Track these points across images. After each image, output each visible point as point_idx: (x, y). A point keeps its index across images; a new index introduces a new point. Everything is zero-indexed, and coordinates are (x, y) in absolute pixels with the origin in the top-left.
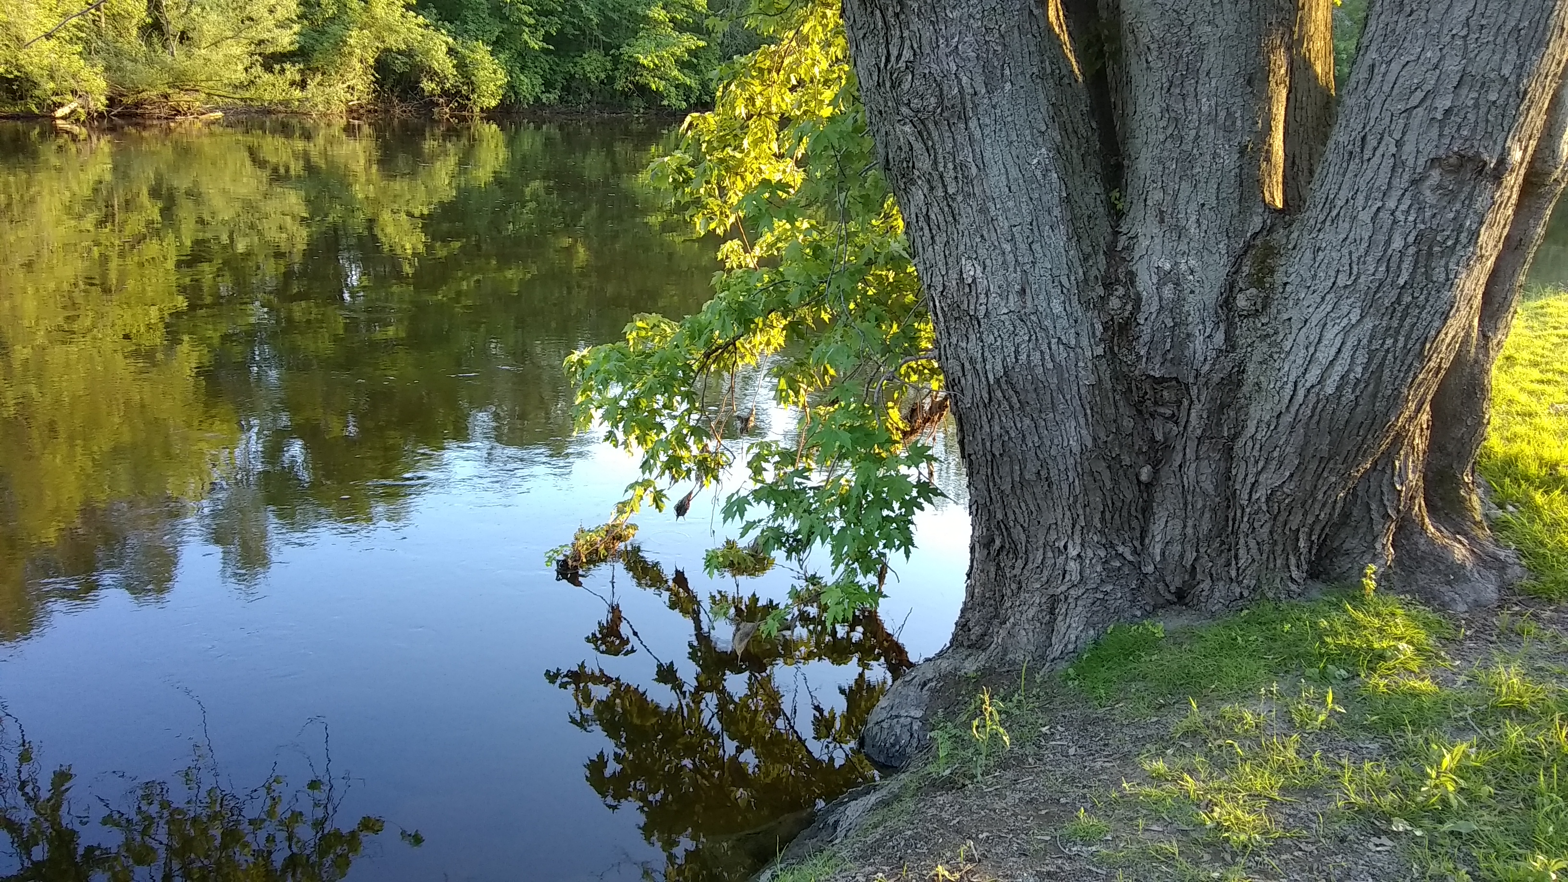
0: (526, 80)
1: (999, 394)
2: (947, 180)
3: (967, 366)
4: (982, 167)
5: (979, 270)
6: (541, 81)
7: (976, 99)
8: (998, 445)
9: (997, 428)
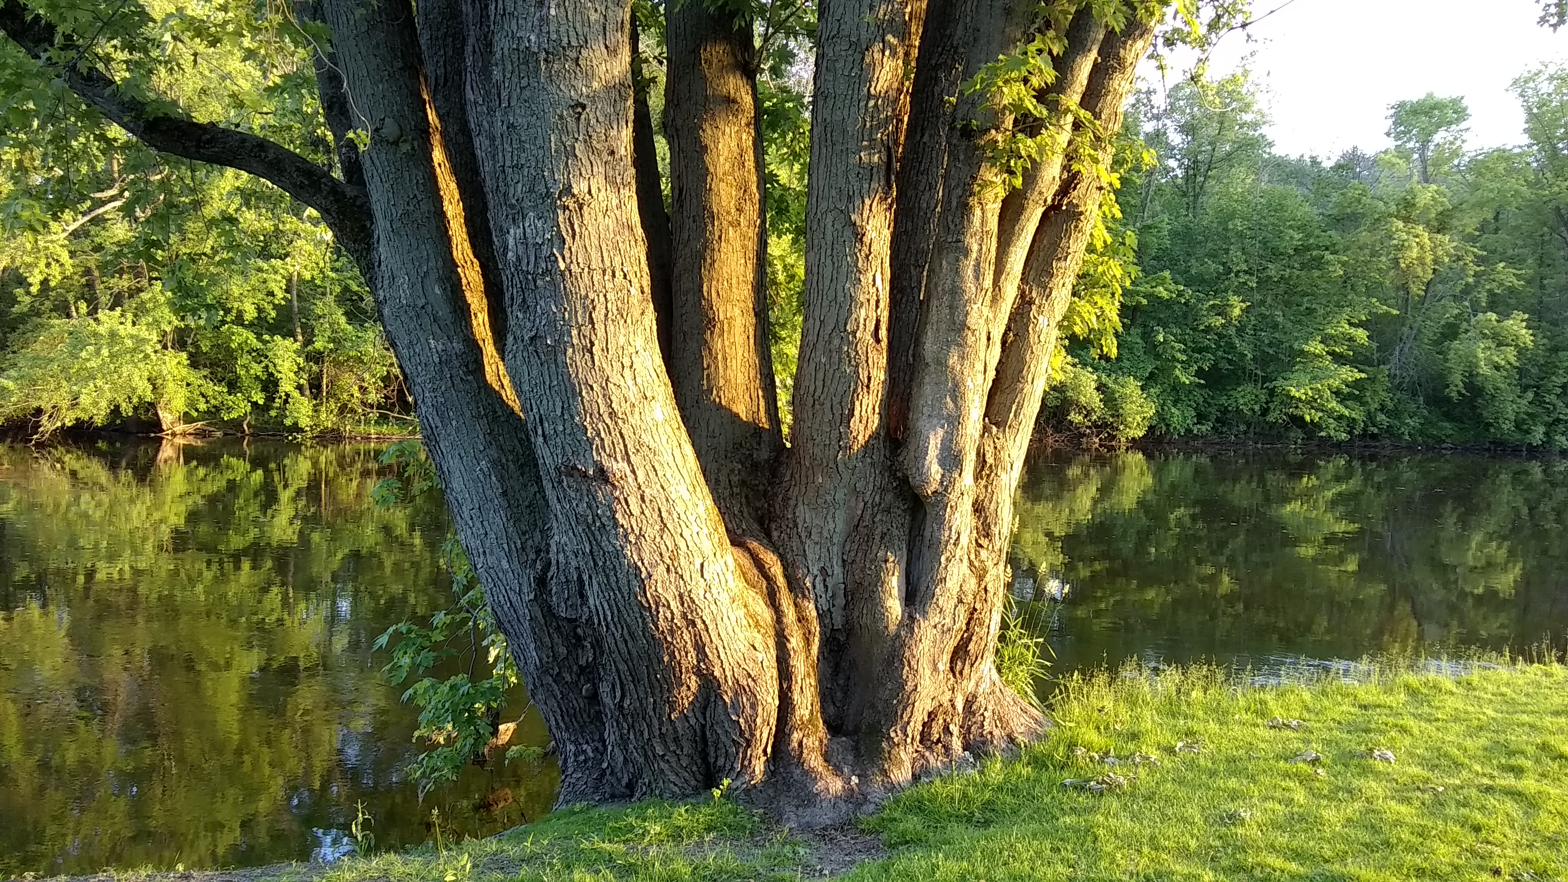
0: (1177, 412)
6: (1194, 414)
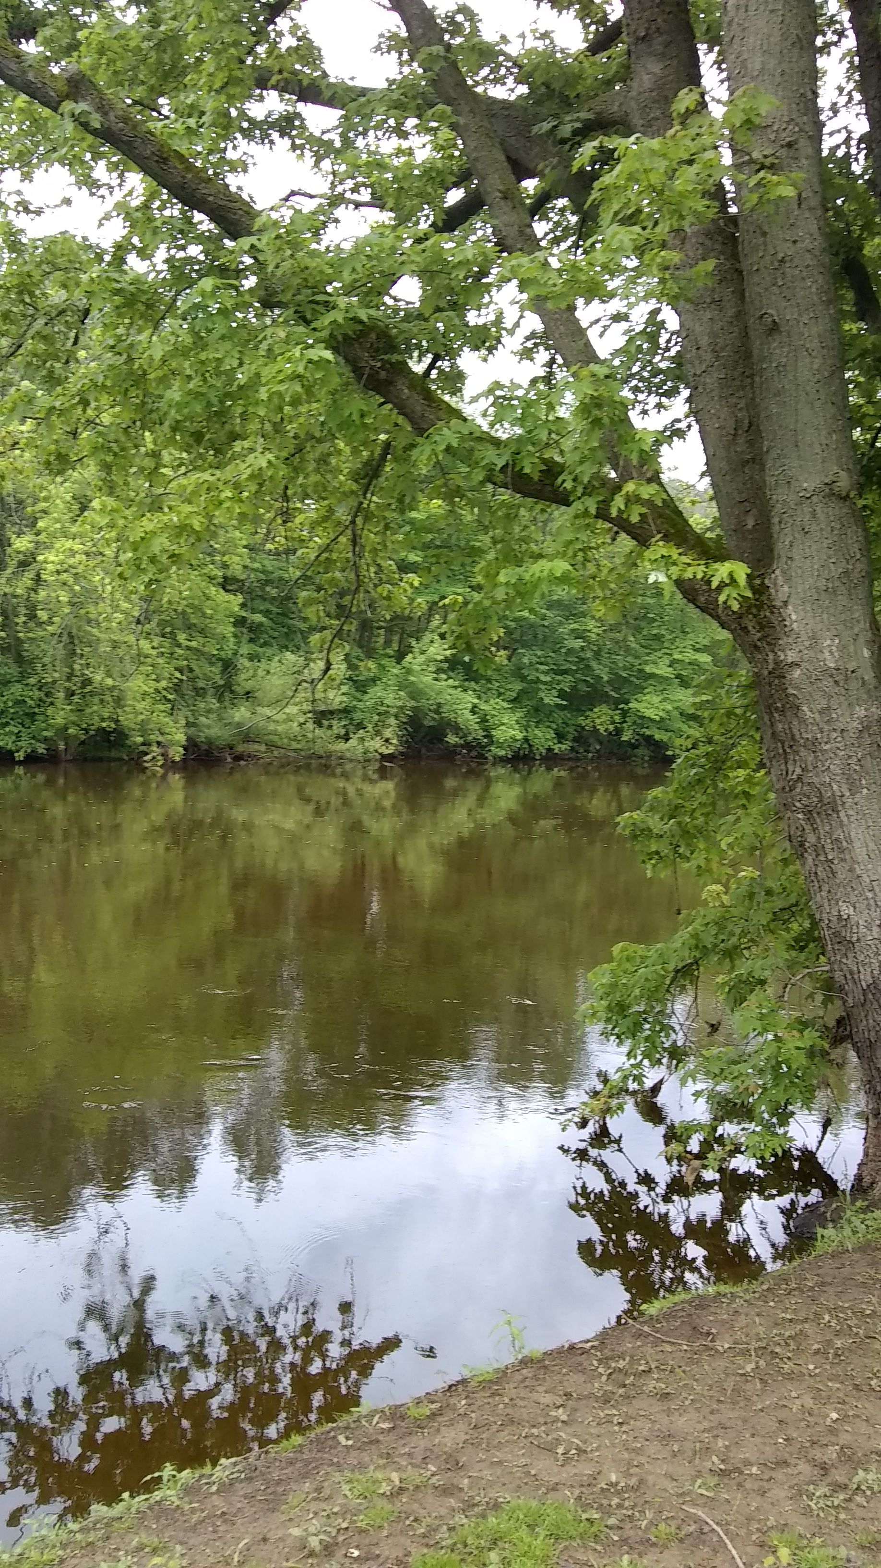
1: (870, 996)
2: (827, 851)
3: (849, 977)
4: (849, 841)
5: (852, 909)
6: (554, 734)
7: (844, 799)
8: (873, 1033)
9: (871, 1021)
